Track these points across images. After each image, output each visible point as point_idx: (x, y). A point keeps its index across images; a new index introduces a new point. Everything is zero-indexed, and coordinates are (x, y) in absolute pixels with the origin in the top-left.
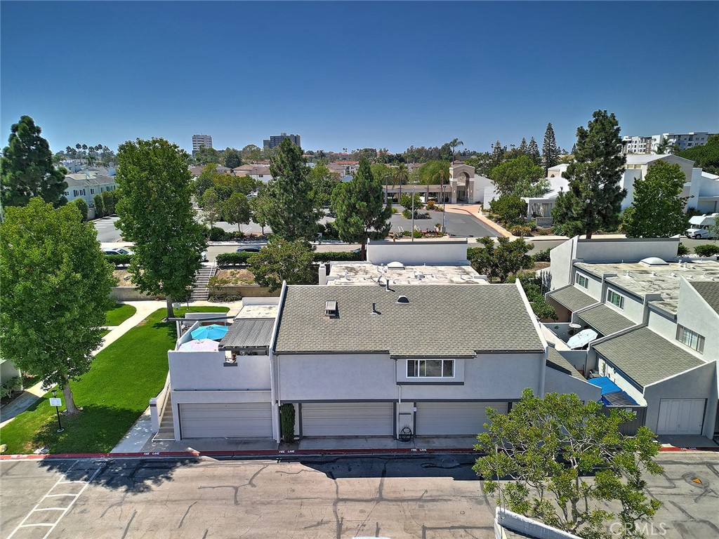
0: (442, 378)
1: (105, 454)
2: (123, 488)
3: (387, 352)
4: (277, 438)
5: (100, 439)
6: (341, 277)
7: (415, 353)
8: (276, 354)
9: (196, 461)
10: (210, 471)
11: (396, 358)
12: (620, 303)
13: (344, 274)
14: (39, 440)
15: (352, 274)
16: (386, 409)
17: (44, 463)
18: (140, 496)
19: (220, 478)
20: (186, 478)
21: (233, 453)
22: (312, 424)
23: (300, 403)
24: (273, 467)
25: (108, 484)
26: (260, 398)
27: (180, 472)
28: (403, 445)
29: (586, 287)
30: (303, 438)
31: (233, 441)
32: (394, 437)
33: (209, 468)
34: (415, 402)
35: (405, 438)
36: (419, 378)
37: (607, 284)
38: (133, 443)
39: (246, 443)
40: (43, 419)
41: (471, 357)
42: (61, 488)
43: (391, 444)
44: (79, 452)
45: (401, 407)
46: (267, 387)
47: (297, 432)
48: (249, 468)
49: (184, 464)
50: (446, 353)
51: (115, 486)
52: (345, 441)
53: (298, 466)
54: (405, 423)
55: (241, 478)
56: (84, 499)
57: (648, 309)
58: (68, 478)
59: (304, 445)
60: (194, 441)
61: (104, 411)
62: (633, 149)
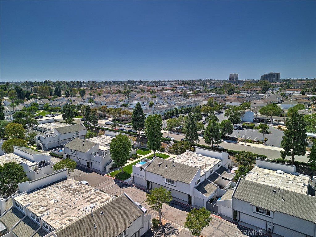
0: (172, 184)
1: (122, 181)
4: (147, 187)
5: (123, 178)
9: (133, 187)
11: (163, 177)
17: (114, 180)
18: (122, 189)
19: (133, 191)
20: (130, 189)
21: (139, 188)
22: (154, 187)
24: (142, 192)
31: (141, 186)
33: (134, 189)
38: (127, 181)
42: (113, 184)
44: (119, 179)
47: (150, 187)
49: (131, 187)
51: (120, 186)
56: (115, 187)
58: (115, 183)
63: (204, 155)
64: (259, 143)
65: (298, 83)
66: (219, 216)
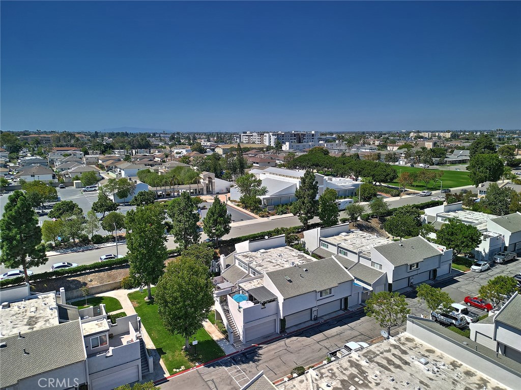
0: (329, 295)
3: (316, 290)
4: (278, 332)
5: (217, 352)
7: (323, 289)
8: (285, 300)
9: (260, 347)
10: (270, 348)
12: (345, 254)
14: (191, 361)
19: (276, 349)
20: (266, 352)
21: (269, 341)
26: (272, 318)
27: (260, 352)
28: (317, 322)
29: (327, 248)
32: (311, 320)
36: (323, 297)
37: (339, 247)
40: (179, 354)
41: (337, 286)
46: (275, 313)
48: (281, 343)
50: (331, 287)
53: (295, 338)
54: (314, 314)
55: (283, 347)
57: (359, 256)
60: (251, 341)
62: (254, 140)
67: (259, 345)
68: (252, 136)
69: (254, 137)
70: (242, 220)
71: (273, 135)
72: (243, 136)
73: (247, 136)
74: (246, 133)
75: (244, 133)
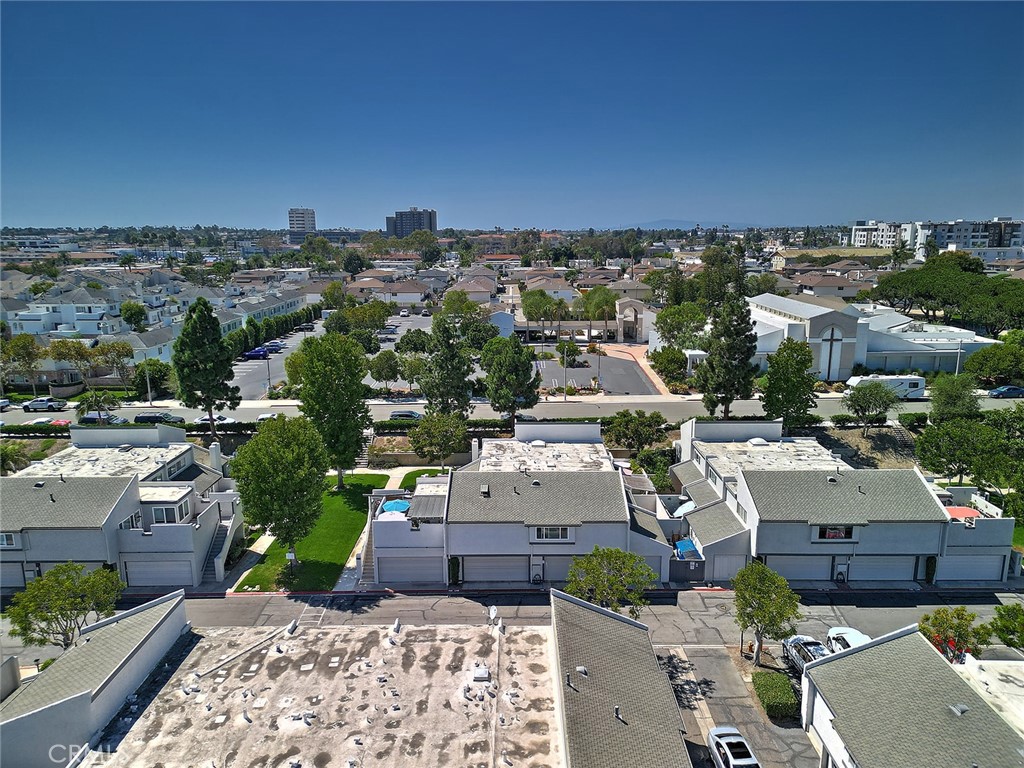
0: (560, 540)
1: (327, 592)
2: (350, 611)
3: (523, 522)
4: (446, 581)
5: (322, 583)
6: (492, 455)
7: (541, 523)
8: (448, 523)
9: (393, 596)
10: (403, 602)
11: (528, 526)
12: (715, 480)
13: (494, 452)
14: (279, 583)
15: (501, 452)
16: (523, 562)
17: (290, 597)
18: (363, 616)
19: (411, 606)
20: (389, 606)
21: (417, 592)
22: (472, 573)
23: (463, 556)
24: (445, 600)
25: (339, 609)
26: (435, 553)
27: (383, 602)
30: (464, 582)
31: (415, 584)
32: (529, 581)
33: (401, 601)
34: (544, 556)
35: (536, 582)
36: (545, 540)
37: (708, 464)
38: (345, 585)
39: (425, 585)
40: (275, 570)
41: (578, 526)
42: (308, 611)
43: (526, 586)
44: (311, 590)
45: (534, 560)
46: (440, 545)
47: (460, 578)
48: (430, 600)
49: (385, 598)
50: (562, 523)
51: (345, 610)
52: (494, 585)
53: (463, 599)
54: (536, 571)
55: (425, 606)
56: (327, 617)
57: (725, 488)
58: (311, 605)
59: (465, 587)
60: (389, 584)
61: (316, 564)
62: (880, 239)
63: (549, 441)
64: (592, 391)
65: (484, 239)
66: (713, 586)
67: (395, 592)
68: (876, 230)
69: (880, 233)
70: (628, 394)
71: (923, 227)
72: (856, 230)
73: (864, 230)
74: (863, 223)
75: (859, 223)
